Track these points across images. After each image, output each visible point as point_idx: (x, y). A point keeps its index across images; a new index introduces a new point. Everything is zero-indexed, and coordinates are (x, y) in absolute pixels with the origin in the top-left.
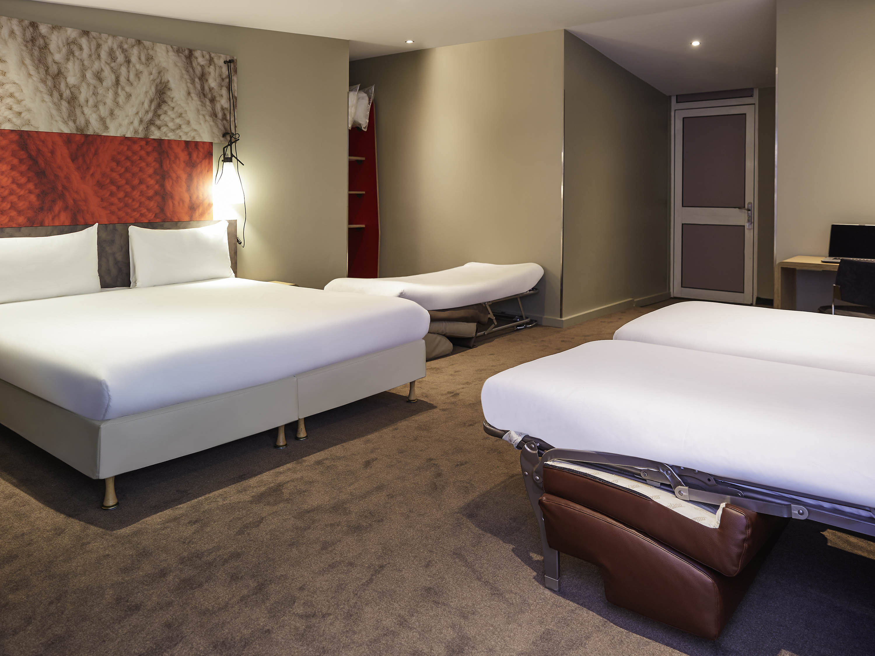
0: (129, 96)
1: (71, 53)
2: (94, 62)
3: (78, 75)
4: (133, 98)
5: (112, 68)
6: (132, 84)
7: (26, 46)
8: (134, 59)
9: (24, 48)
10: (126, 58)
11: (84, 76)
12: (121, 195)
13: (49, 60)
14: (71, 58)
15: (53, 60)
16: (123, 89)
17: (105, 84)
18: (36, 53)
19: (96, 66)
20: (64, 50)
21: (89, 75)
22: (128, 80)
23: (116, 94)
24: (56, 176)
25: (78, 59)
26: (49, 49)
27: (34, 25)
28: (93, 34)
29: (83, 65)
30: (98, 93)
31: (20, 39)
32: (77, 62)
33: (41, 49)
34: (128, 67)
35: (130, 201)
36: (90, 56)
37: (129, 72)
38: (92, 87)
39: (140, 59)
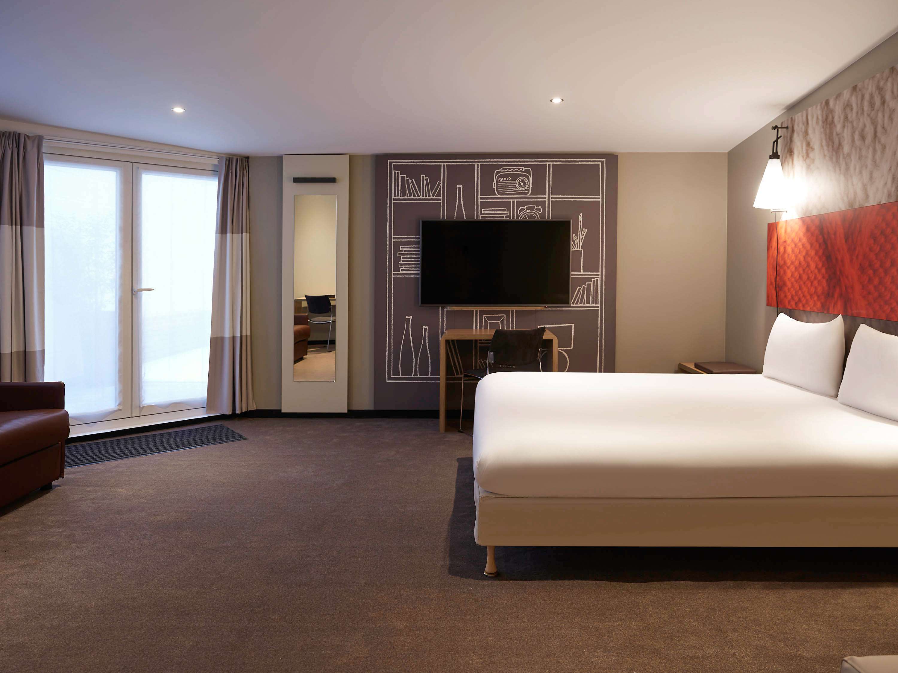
0: (884, 147)
1: (846, 118)
2: (859, 119)
3: (850, 141)
4: (887, 148)
5: (871, 119)
6: (886, 131)
7: (823, 127)
8: (888, 97)
9: (822, 130)
10: (882, 99)
11: (853, 140)
12: (876, 281)
13: (834, 133)
14: (846, 124)
15: (837, 133)
16: (879, 142)
17: (867, 142)
18: (828, 131)
19: (861, 125)
20: (842, 117)
21: (857, 137)
22: (883, 128)
23: (875, 150)
24: (837, 259)
25: (850, 122)
26: (834, 124)
27: (827, 103)
28: (860, 85)
29: (853, 127)
30: (862, 156)
31: (820, 123)
32: (850, 125)
33: (830, 125)
34: (883, 111)
35: (883, 290)
36: (857, 113)
37: (884, 116)
38: (858, 150)
39: (893, 92)
